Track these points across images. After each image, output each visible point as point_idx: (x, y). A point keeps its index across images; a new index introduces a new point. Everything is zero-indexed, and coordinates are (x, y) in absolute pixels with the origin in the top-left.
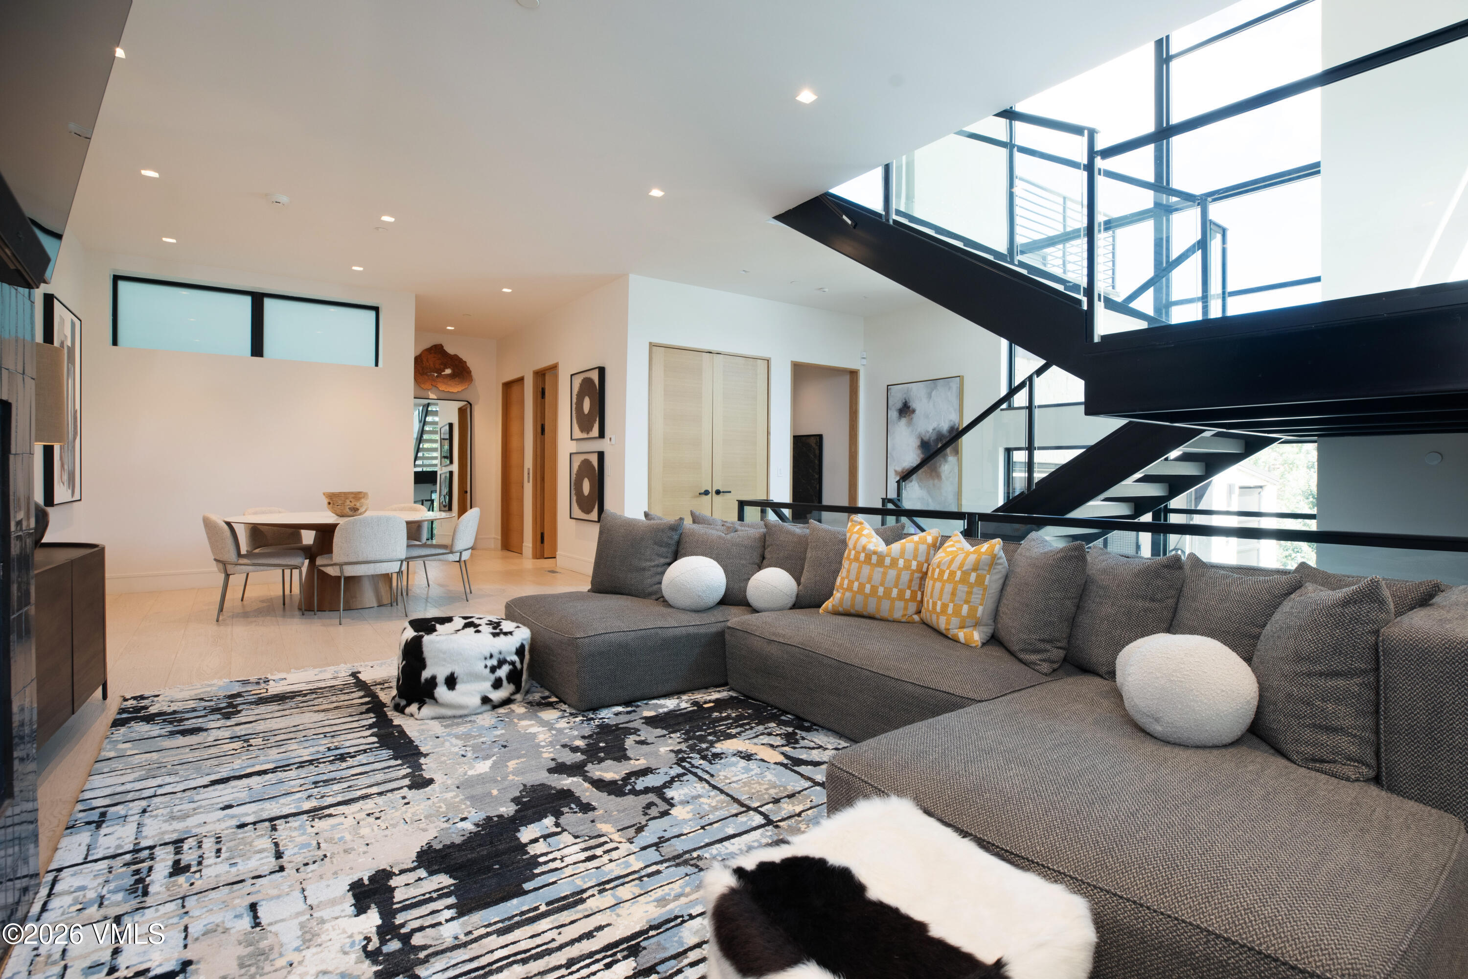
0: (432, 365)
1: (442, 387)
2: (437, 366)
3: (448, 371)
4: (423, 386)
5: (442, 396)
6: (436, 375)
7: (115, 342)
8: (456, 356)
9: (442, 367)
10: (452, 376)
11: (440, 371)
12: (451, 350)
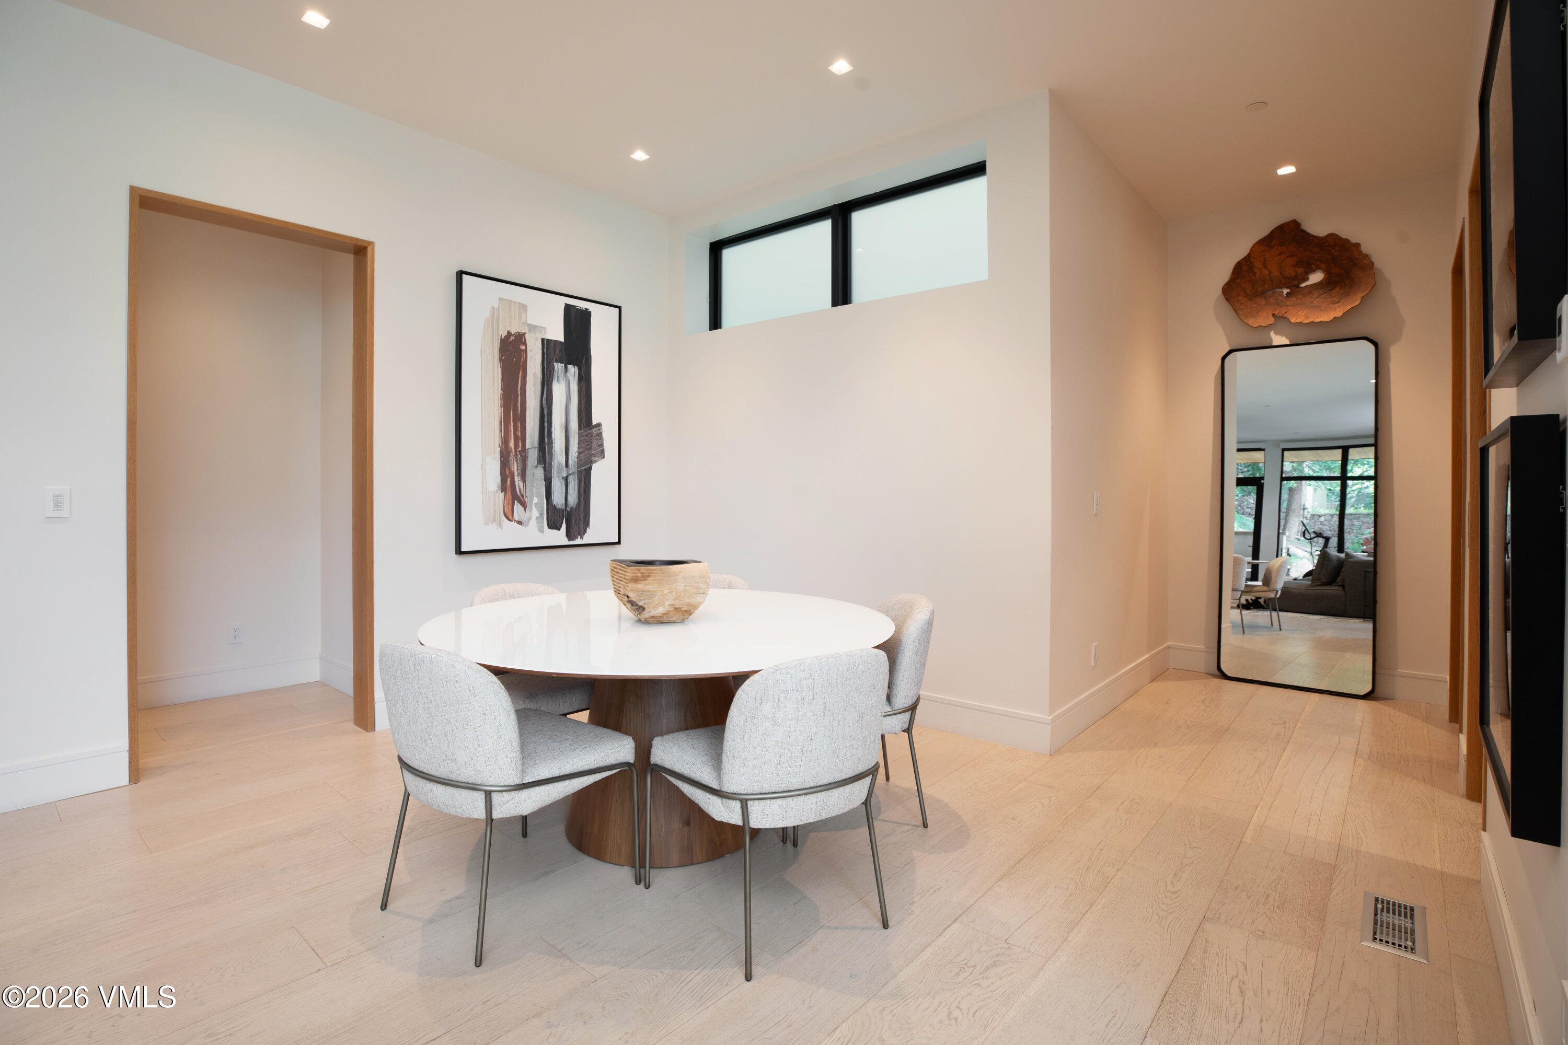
0: (1276, 273)
1: (1298, 316)
2: (1289, 272)
3: (1316, 277)
4: (1251, 321)
5: (1302, 336)
6: (1285, 291)
7: (715, 322)
8: (1332, 236)
9: (1300, 270)
10: (1327, 285)
11: (1294, 282)
12: (1318, 227)
